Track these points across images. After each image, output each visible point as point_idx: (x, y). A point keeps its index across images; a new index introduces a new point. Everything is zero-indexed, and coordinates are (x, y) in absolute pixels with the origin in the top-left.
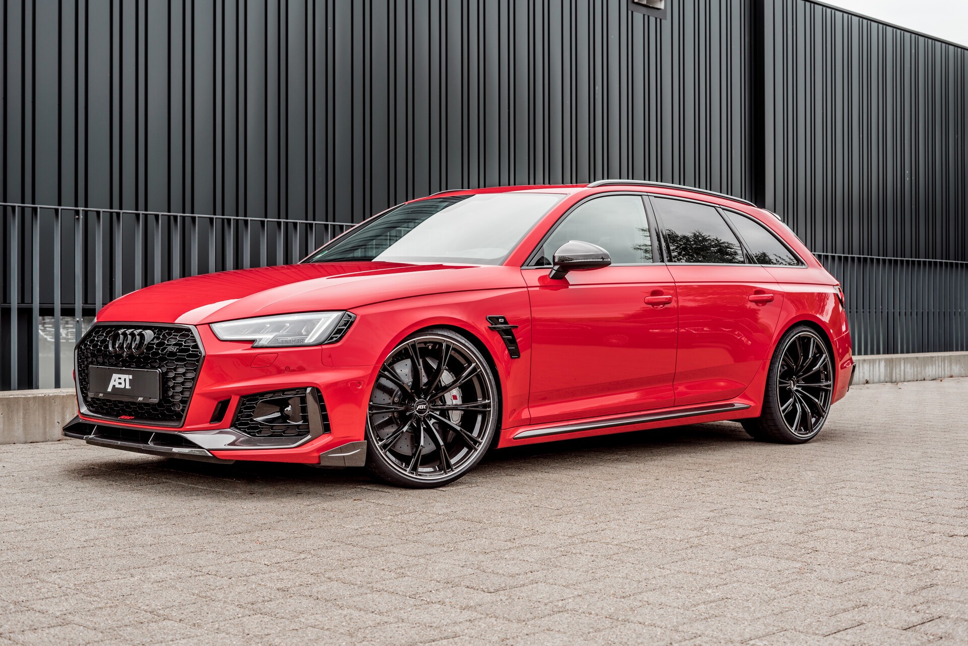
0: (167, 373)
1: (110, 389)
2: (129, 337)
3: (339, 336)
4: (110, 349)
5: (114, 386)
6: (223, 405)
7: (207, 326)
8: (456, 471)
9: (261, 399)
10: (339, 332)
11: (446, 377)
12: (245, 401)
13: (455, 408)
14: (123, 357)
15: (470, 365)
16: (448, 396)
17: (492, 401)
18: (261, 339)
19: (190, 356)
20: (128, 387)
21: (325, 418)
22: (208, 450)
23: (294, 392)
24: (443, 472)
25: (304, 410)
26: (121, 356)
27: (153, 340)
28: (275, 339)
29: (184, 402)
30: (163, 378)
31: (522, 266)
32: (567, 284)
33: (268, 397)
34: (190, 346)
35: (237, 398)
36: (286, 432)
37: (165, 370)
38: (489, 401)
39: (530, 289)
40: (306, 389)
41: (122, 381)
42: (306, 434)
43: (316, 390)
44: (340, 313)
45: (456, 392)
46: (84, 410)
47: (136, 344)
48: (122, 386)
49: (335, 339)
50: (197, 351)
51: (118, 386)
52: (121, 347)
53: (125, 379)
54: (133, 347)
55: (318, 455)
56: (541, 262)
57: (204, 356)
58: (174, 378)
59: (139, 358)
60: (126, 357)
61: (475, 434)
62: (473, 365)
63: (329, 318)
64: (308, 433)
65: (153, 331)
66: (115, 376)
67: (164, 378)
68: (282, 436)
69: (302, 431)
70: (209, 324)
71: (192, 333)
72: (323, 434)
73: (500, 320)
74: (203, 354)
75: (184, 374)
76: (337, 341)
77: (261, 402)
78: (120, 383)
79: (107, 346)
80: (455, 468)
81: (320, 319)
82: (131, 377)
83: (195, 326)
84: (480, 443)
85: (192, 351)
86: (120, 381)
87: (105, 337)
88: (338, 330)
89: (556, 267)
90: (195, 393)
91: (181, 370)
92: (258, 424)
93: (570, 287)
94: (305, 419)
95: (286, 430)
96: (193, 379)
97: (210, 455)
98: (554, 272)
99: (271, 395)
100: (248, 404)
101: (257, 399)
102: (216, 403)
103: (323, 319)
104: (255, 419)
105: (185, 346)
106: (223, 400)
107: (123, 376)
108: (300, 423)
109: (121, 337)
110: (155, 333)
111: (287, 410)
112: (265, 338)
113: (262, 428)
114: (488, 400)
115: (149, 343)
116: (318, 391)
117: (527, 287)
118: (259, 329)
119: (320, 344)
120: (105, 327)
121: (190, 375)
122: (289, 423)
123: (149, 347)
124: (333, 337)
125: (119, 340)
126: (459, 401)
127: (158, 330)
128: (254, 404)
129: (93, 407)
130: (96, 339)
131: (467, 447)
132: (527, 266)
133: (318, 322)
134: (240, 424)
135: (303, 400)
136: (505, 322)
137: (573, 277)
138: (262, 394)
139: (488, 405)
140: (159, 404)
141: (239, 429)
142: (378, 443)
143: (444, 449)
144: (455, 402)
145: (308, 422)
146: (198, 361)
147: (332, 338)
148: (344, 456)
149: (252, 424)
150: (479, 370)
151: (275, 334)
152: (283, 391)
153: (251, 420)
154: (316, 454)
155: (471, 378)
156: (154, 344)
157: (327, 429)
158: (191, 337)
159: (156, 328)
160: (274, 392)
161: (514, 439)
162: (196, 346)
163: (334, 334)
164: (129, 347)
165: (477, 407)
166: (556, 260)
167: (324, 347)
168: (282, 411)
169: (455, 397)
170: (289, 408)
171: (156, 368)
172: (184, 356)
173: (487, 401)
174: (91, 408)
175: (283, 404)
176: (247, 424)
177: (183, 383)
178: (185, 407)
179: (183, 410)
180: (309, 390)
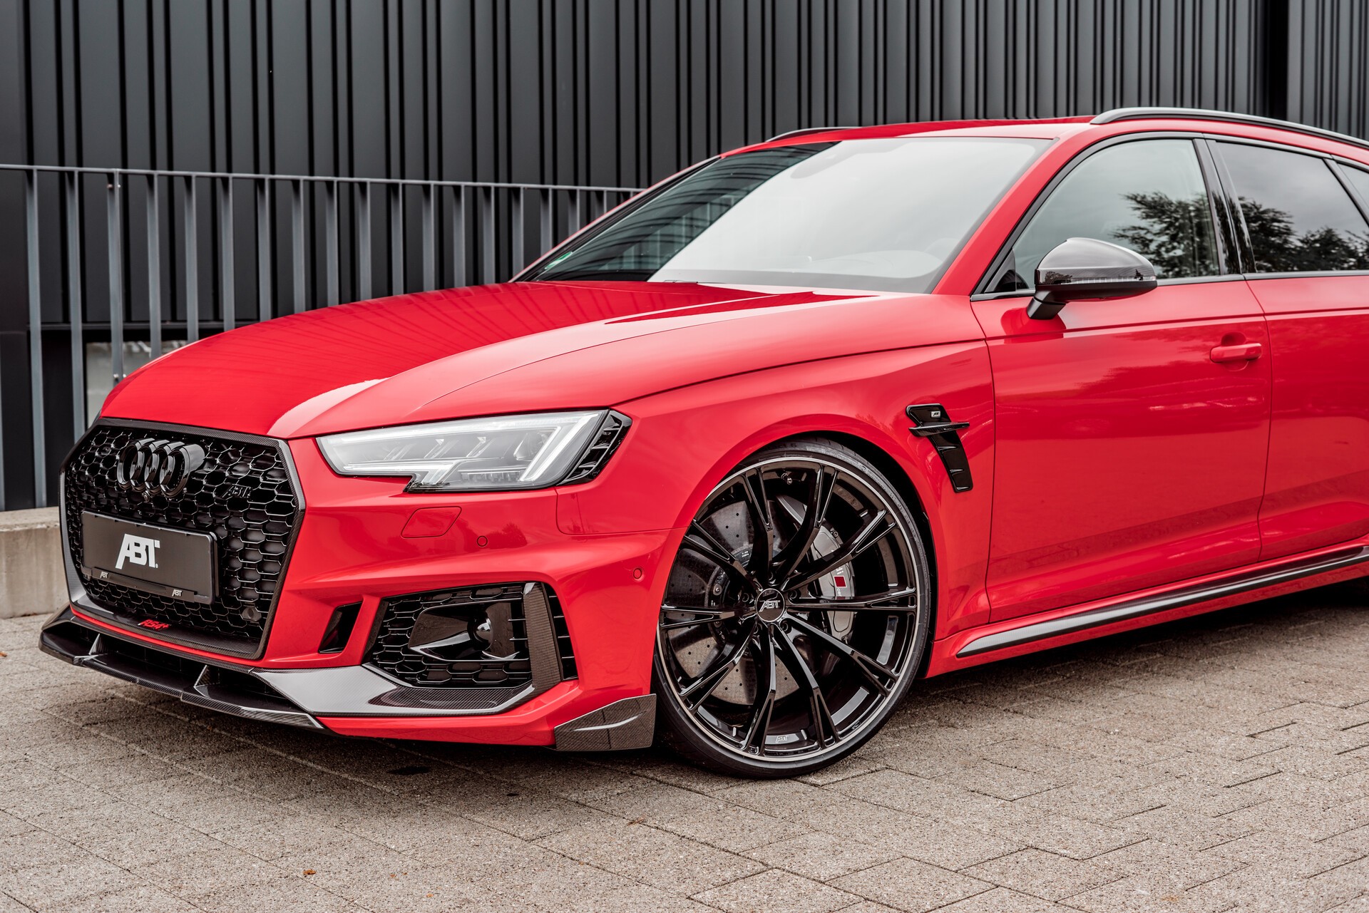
0: (228, 541)
1: (119, 565)
2: (155, 457)
3: (594, 466)
4: (121, 480)
5: (127, 559)
6: (347, 615)
7: (310, 441)
8: (845, 740)
9: (426, 606)
10: (594, 456)
11: (823, 542)
12: (391, 607)
13: (840, 605)
14: (143, 499)
15: (873, 514)
16: (826, 582)
17: (918, 590)
18: (424, 474)
19: (274, 508)
20: (152, 564)
21: (565, 647)
22: (315, 716)
23: (496, 591)
24: (816, 744)
25: (519, 629)
26: (139, 495)
27: (201, 467)
28: (456, 474)
29: (263, 604)
30: (221, 552)
31: (972, 293)
32: (1061, 328)
33: (441, 602)
34: (273, 486)
35: (376, 601)
36: (481, 676)
37: (223, 532)
38: (913, 590)
39: (991, 343)
40: (523, 585)
41: (141, 550)
42: (524, 681)
43: (545, 586)
44: (595, 415)
45: (842, 571)
46: (81, 596)
47: (169, 473)
48: (142, 561)
49: (585, 473)
50: (289, 499)
51: (134, 560)
52: (139, 477)
53: (147, 547)
54: (161, 480)
55: (552, 728)
56: (1009, 284)
57: (302, 511)
58: (243, 554)
59: (174, 505)
60: (150, 500)
61: (883, 658)
62: (880, 514)
63: (572, 425)
64: (527, 679)
65: (202, 445)
66: (129, 539)
67: (223, 554)
68: (473, 685)
69: (516, 677)
70: (314, 437)
71: (278, 458)
72: (562, 681)
73: (933, 413)
74: (301, 505)
75: (262, 547)
76: (591, 477)
77: (427, 612)
78: (138, 555)
79: (113, 475)
80: (843, 735)
81: (553, 429)
82: (157, 543)
83: (286, 440)
84: (894, 680)
85: (279, 498)
86: (138, 550)
87: (113, 451)
88: (593, 452)
89: (1043, 295)
90: (284, 589)
91: (258, 537)
92: (420, 658)
93: (1066, 335)
94: (522, 649)
95: (482, 671)
96: (281, 558)
97: (319, 726)
98: (1037, 305)
99: (448, 596)
100: (399, 615)
101: (417, 605)
102: (330, 610)
103: (559, 428)
104: (412, 648)
105: (263, 485)
106: (345, 603)
107: (144, 542)
108: (511, 658)
109: (140, 455)
110: (206, 451)
111: (483, 629)
112: (434, 471)
113: (430, 667)
114: (911, 588)
115: (193, 474)
116: (549, 590)
117: (986, 339)
118: (419, 451)
119: (554, 486)
120: (116, 430)
121: (276, 549)
122: (487, 657)
123: (193, 484)
124: (582, 469)
125: (136, 463)
126: (846, 592)
127: (214, 446)
128: (411, 615)
129: (96, 593)
130: (97, 454)
131: (867, 688)
132: (983, 292)
133: (549, 435)
134: (382, 657)
135: (517, 609)
136: (944, 418)
137: (1073, 315)
138: (428, 595)
139: (911, 599)
140: (216, 606)
141: (382, 667)
142: (679, 690)
143: (818, 696)
144: (840, 592)
145: (528, 656)
146: (290, 520)
147: (579, 471)
148: (608, 730)
149: (407, 658)
150: (891, 525)
151: (455, 462)
152: (474, 590)
153: (407, 650)
154: (546, 728)
155: (876, 544)
156: (202, 476)
157: (569, 670)
158: (277, 464)
159: (209, 440)
160: (454, 591)
161: (958, 656)
162: (286, 487)
163: (582, 463)
164: (154, 479)
165: (887, 603)
166: (1042, 280)
167: (561, 491)
168: (472, 630)
169: (840, 581)
170: (486, 625)
171: (206, 531)
172: (262, 507)
173: (908, 590)
174: (92, 595)
175: (473, 616)
176: (395, 657)
177: (261, 566)
178: (266, 615)
179: (262, 622)
180: (529, 587)
